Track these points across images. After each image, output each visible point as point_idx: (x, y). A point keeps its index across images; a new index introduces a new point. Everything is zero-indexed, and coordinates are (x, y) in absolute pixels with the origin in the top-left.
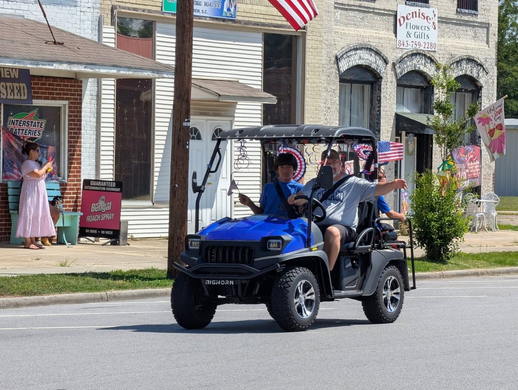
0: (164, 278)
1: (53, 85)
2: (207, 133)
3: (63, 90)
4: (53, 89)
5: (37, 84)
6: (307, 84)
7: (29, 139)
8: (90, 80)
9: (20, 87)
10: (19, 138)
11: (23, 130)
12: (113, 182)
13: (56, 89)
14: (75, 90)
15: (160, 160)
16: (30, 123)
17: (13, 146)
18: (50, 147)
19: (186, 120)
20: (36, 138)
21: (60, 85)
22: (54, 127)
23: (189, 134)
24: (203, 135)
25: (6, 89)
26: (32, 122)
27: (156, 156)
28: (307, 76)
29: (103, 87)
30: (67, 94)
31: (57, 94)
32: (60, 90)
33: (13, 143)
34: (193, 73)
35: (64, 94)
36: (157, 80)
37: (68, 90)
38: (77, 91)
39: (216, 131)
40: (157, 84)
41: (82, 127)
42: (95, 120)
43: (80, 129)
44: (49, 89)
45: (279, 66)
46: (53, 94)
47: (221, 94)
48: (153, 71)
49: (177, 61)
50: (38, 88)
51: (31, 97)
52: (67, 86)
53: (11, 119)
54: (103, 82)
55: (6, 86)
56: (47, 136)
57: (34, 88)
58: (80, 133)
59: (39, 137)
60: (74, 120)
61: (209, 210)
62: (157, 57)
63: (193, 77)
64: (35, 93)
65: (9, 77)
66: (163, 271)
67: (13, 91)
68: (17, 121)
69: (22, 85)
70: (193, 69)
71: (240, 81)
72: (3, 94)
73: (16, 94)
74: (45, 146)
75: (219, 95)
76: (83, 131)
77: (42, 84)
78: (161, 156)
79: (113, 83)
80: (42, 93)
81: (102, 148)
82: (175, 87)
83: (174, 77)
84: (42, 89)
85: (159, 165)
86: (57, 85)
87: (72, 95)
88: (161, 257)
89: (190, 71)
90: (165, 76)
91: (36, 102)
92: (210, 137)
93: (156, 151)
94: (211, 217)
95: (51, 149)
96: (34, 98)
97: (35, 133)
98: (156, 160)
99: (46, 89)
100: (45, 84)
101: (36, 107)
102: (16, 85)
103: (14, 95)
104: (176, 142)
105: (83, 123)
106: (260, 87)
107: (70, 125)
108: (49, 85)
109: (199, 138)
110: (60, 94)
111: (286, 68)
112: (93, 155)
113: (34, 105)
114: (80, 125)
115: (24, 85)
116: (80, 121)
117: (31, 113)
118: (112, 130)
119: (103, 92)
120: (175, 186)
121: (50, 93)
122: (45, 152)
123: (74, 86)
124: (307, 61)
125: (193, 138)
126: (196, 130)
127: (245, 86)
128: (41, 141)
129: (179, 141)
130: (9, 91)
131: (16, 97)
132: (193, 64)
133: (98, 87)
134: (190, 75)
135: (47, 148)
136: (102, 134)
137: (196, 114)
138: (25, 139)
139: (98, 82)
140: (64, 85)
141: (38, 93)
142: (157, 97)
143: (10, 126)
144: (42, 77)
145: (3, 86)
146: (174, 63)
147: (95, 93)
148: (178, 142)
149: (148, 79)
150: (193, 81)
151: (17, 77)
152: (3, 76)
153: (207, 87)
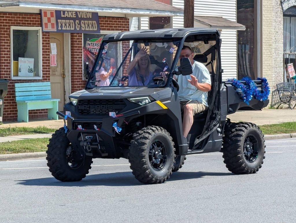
1: (112, 21)
3: (118, 24)
4: (112, 24)
5: (103, 21)
6: (263, 18)
8: (134, 18)
9: (93, 23)
10: (93, 53)
11: (95, 49)
13: (114, 24)
14: (125, 25)
16: (99, 45)
17: (90, 59)
18: (112, 59)
21: (116, 22)
22: (114, 46)
25: (85, 24)
28: (263, 13)
29: (142, 22)
30: (120, 27)
31: (114, 27)
32: (116, 24)
33: (90, 57)
34: (195, 13)
35: (119, 27)
36: (173, 17)
37: (121, 24)
38: (126, 25)
40: (173, 20)
43: (129, 47)
44: (109, 24)
45: (246, 8)
46: (112, 27)
47: (212, 25)
48: (171, 12)
49: (185, 6)
50: (103, 24)
51: (99, 29)
52: (120, 22)
53: (88, 42)
54: (142, 19)
55: (85, 23)
56: (109, 52)
57: (101, 24)
60: (125, 42)
62: (173, 3)
63: (195, 15)
64: (101, 26)
65: (86, 17)
67: (88, 25)
68: (92, 43)
69: (94, 22)
70: (195, 10)
71: (223, 17)
72: (83, 28)
73: (90, 28)
74: (108, 58)
75: (211, 26)
77: (106, 21)
79: (147, 20)
80: (106, 26)
82: (185, 21)
83: (183, 15)
84: (105, 24)
86: (114, 22)
87: (123, 27)
89: (193, 11)
90: (178, 15)
91: (102, 32)
95: (112, 60)
96: (101, 29)
99: (108, 24)
100: (107, 21)
101: (103, 35)
102: (90, 22)
103: (89, 28)
105: (131, 44)
106: (235, 20)
108: (110, 21)
110: (116, 27)
111: (251, 9)
113: (101, 34)
114: (129, 45)
115: (95, 22)
116: (129, 42)
117: (100, 38)
119: (142, 25)
121: (110, 27)
122: (109, 62)
123: (125, 22)
124: (263, 4)
127: (226, 20)
128: (106, 55)
130: (86, 25)
131: (90, 29)
132: (195, 8)
133: (138, 22)
134: (193, 14)
135: (110, 59)
138: (97, 54)
139: (138, 19)
140: (119, 22)
141: (103, 26)
143: (88, 47)
144: (105, 17)
145: (83, 23)
146: (183, 7)
147: (137, 26)
149: (168, 17)
150: (195, 18)
151: (91, 17)
152: (82, 17)
153: (203, 21)
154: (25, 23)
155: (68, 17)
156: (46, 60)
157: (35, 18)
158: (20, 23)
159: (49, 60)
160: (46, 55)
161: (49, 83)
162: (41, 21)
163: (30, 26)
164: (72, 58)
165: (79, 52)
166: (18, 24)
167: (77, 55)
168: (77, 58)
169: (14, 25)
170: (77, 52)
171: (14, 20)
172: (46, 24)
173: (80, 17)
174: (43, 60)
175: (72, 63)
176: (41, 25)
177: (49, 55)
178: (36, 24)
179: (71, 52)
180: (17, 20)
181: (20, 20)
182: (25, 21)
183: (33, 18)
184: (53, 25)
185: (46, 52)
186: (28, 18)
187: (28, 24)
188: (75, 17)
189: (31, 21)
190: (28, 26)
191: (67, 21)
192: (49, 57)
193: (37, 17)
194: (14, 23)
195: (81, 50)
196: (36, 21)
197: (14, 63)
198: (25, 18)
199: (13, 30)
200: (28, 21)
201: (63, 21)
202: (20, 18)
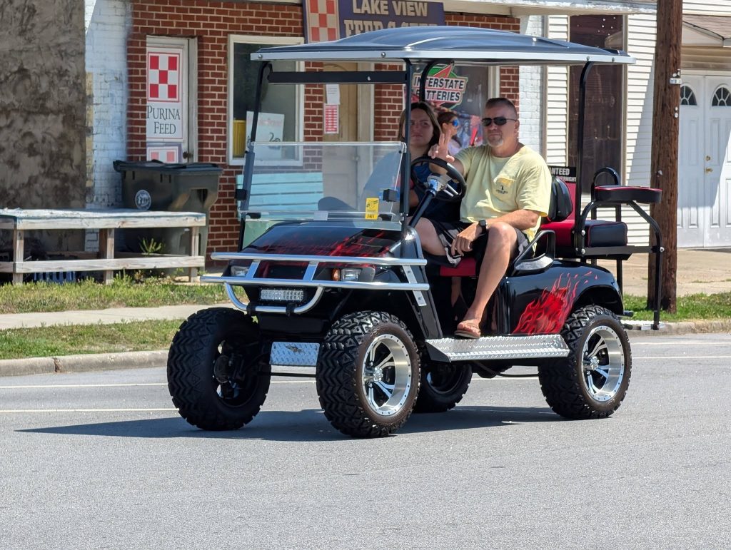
0: (642, 309)
2: (704, 96)
5: (455, 24)
7: (444, 105)
8: (531, 17)
11: (434, 92)
12: (566, 167)
15: (635, 136)
16: (444, 82)
18: (474, 117)
19: (675, 75)
20: (453, 104)
21: (487, 26)
22: (480, 86)
23: (678, 98)
24: (699, 99)
26: (447, 81)
27: (629, 129)
29: (551, 28)
34: (684, 6)
36: (629, 16)
39: (719, 92)
40: (630, 22)
41: (521, 88)
42: (539, 77)
43: (517, 90)
47: (725, 36)
48: (624, 3)
52: (498, 26)
53: (417, 75)
54: (551, 21)
56: (469, 100)
58: (517, 97)
59: (458, 102)
60: (508, 78)
61: (708, 209)
63: (684, 12)
65: (413, 14)
66: (641, 299)
74: (466, 115)
75: (723, 39)
76: (521, 94)
77: (461, 24)
78: (636, 129)
79: (565, 22)
81: (549, 118)
82: (658, 28)
83: (655, 11)
85: (634, 143)
86: (483, 26)
88: (638, 278)
89: (680, 2)
90: (642, 10)
92: (709, 100)
93: (629, 123)
94: (712, 219)
97: (452, 96)
98: (628, 136)
100: (466, 25)
104: (660, 107)
105: (521, 81)
107: (502, 84)
108: (472, 25)
109: (693, 102)
112: (536, 128)
114: (517, 84)
116: (517, 78)
117: (445, 67)
118: (564, 91)
119: (551, 35)
120: (658, 174)
122: (466, 124)
123: (508, 27)
125: (684, 103)
126: (688, 91)
128: (460, 108)
129: (664, 106)
133: (543, 28)
134: (680, 8)
135: (469, 118)
136: (549, 98)
137: (688, 67)
138: (438, 106)
139: (543, 21)
140: (494, 26)
142: (630, 42)
143: (416, 87)
144: (462, 14)
148: (663, 109)
149: (616, 16)
150: (684, 18)
151: (425, 14)
152: (404, 14)
153: (706, 27)
154: (263, 29)
155: (369, 12)
156: (314, 119)
157: (289, 16)
158: (251, 28)
159: (321, 119)
160: (315, 106)
161: (319, 176)
162: (304, 23)
163: (276, 35)
164: (376, 113)
165: (395, 101)
166: (247, 30)
167: (390, 107)
168: (388, 114)
169: (238, 33)
170: (389, 100)
171: (238, 20)
172: (315, 31)
173: (398, 13)
174: (306, 119)
175: (376, 126)
176: (303, 34)
177: (321, 106)
178: (290, 30)
179: (376, 100)
180: (245, 20)
181: (252, 21)
182: (265, 21)
183: (284, 15)
184: (331, 32)
185: (314, 99)
186: (271, 15)
187: (271, 29)
188: (387, 13)
189: (278, 22)
190: (272, 35)
191: (368, 23)
192: (321, 112)
193: (293, 13)
194: (237, 27)
195: (400, 94)
196: (290, 23)
197: (234, 124)
198: (264, 14)
199: (235, 44)
200: (271, 22)
201: (358, 23)
202: (251, 14)
